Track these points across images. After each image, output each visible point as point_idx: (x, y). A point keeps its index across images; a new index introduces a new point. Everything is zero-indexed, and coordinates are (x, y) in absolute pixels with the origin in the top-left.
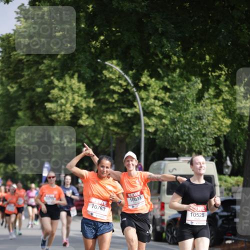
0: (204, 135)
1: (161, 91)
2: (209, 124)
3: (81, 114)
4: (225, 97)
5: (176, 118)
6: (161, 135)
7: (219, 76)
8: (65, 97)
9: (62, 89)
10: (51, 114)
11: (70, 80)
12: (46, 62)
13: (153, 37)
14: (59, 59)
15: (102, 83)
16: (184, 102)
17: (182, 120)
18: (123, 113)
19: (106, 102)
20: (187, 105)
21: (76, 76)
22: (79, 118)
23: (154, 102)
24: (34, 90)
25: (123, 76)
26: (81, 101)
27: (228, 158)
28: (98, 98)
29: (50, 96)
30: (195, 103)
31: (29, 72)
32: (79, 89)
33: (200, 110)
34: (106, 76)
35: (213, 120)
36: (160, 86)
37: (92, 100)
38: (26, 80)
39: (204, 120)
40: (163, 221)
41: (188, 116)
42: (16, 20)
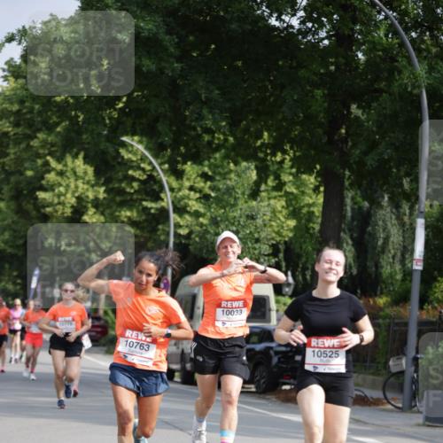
0: (257, 241)
1: (199, 179)
2: (265, 225)
3: (86, 208)
4: (288, 190)
5: (219, 216)
6: (197, 239)
7: (282, 162)
8: (64, 184)
9: (61, 174)
10: (44, 207)
11: (73, 162)
12: (41, 136)
13: (191, 107)
14: (59, 132)
15: (117, 166)
16: (230, 195)
17: (227, 220)
18: (146, 209)
19: (122, 192)
20: (236, 199)
21: (81, 156)
22: (83, 214)
23: (189, 195)
24: (22, 174)
25: (147, 157)
27: (289, 273)
28: (111, 186)
29: (44, 182)
30: (246, 197)
31: (16, 150)
32: (85, 173)
33: (253, 207)
34: (123, 157)
35: (270, 220)
36: (198, 173)
37: (103, 189)
38: (11, 160)
39: (258, 221)
41: (235, 214)
42: (2, 79)
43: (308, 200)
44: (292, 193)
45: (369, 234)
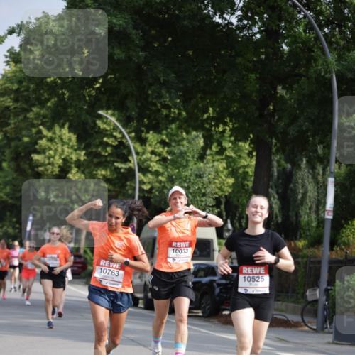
0: (204, 195)
1: (158, 145)
2: (210, 182)
3: (70, 167)
4: (228, 154)
5: (174, 175)
6: (157, 193)
7: (224, 132)
8: (53, 149)
9: (51, 140)
10: (37, 167)
11: (60, 130)
12: (35, 109)
13: (153, 87)
14: (49, 107)
15: (95, 134)
16: (183, 158)
17: (181, 178)
18: (117, 169)
19: (98, 155)
20: (187, 161)
21: (66, 126)
22: (68, 172)
23: (151, 158)
24: (20, 140)
25: (118, 127)
26: (71, 153)
27: (229, 221)
28: (90, 150)
29: (37, 147)
30: (195, 159)
31: (16, 120)
32: (70, 139)
33: (201, 168)
34: (99, 127)
35: (214, 178)
36: (157, 140)
37: (83, 153)
38: (12, 129)
39: (204, 179)
41: (187, 173)
42: (5, 64)
43: (244, 163)
44: (231, 157)
45: (291, 189)
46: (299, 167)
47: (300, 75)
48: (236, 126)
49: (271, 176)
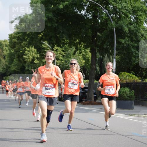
1: (61, 52)
3: (35, 59)
5: (67, 60)
8: (30, 54)
9: (29, 51)
10: (25, 59)
11: (31, 48)
12: (24, 42)
14: (28, 41)
15: (42, 49)
20: (70, 56)
21: (33, 47)
22: (34, 61)
23: (60, 55)
24: (19, 51)
25: (49, 47)
26: (35, 55)
27: (84, 74)
28: (40, 54)
29: (25, 53)
30: (73, 55)
31: (18, 46)
32: (34, 51)
34: (43, 47)
36: (61, 50)
38: (17, 48)
40: (62, 94)
43: (88, 56)
44: (84, 54)
45: (103, 64)
46: (105, 57)
47: (105, 29)
48: (85, 44)
49: (96, 60)
